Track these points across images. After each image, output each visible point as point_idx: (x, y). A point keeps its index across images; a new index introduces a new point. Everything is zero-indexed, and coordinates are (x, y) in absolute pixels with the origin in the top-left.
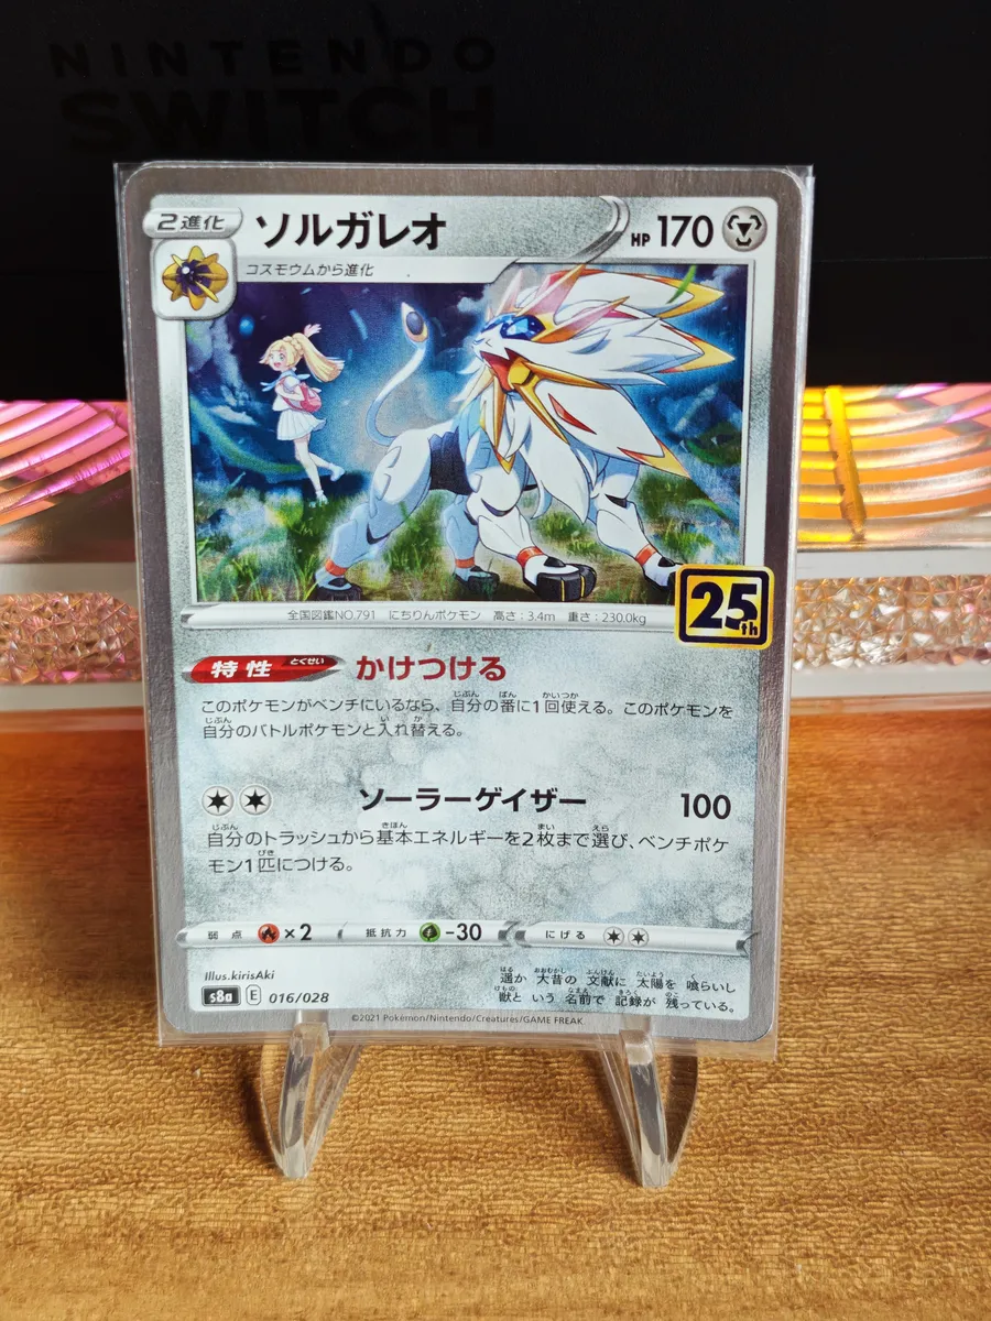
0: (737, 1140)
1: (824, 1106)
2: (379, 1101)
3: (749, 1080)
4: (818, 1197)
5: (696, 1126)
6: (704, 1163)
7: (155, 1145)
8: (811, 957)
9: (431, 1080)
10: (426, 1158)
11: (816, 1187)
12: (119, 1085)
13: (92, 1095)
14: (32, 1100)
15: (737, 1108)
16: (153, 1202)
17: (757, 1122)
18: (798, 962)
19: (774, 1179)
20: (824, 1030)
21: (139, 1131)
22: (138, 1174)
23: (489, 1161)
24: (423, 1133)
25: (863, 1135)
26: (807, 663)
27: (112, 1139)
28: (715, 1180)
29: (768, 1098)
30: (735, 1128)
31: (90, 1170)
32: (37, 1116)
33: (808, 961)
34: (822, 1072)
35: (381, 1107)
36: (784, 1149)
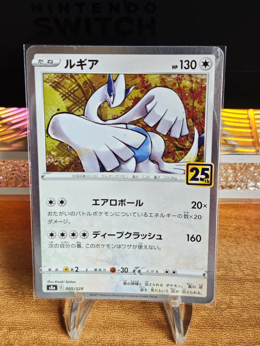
0: (217, 325)
1: (243, 316)
3: (221, 308)
4: (241, 343)
5: (205, 320)
6: (208, 331)
7: (49, 318)
8: (241, 273)
9: (129, 303)
10: (126, 326)
11: (240, 339)
13: (32, 303)
14: (15, 304)
15: (217, 316)
16: (47, 334)
17: (223, 320)
18: (237, 274)
19: (228, 337)
20: (244, 294)
21: (45, 314)
22: (44, 326)
23: (145, 327)
25: (255, 325)
26: (241, 188)
27: (37, 316)
28: (211, 336)
29: (227, 313)
30: (217, 321)
31: (30, 325)
32: (16, 308)
33: (239, 274)
34: (243, 307)
35: (114, 311)
36: (231, 328)
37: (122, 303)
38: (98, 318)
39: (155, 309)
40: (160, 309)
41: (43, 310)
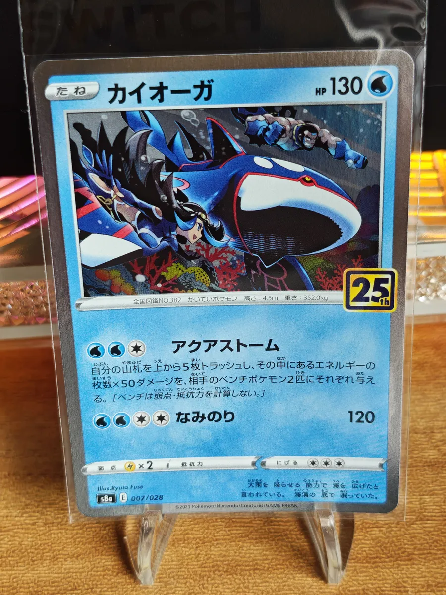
0: (403, 553)
2: (214, 539)
5: (380, 547)
6: (387, 566)
7: (101, 567)
8: (433, 451)
10: (241, 569)
12: (79, 535)
13: (65, 541)
14: (34, 544)
15: (401, 535)
17: (412, 543)
18: (427, 454)
19: (424, 574)
21: (91, 560)
22: (93, 584)
23: (274, 570)
24: (238, 556)
26: (427, 297)
27: (78, 565)
28: (393, 576)
29: (416, 529)
30: (401, 546)
31: (67, 583)
32: (37, 554)
33: (432, 454)
35: (216, 542)
36: (427, 557)
37: (227, 527)
38: (187, 560)
39: (288, 532)
40: (298, 532)
41: (87, 552)
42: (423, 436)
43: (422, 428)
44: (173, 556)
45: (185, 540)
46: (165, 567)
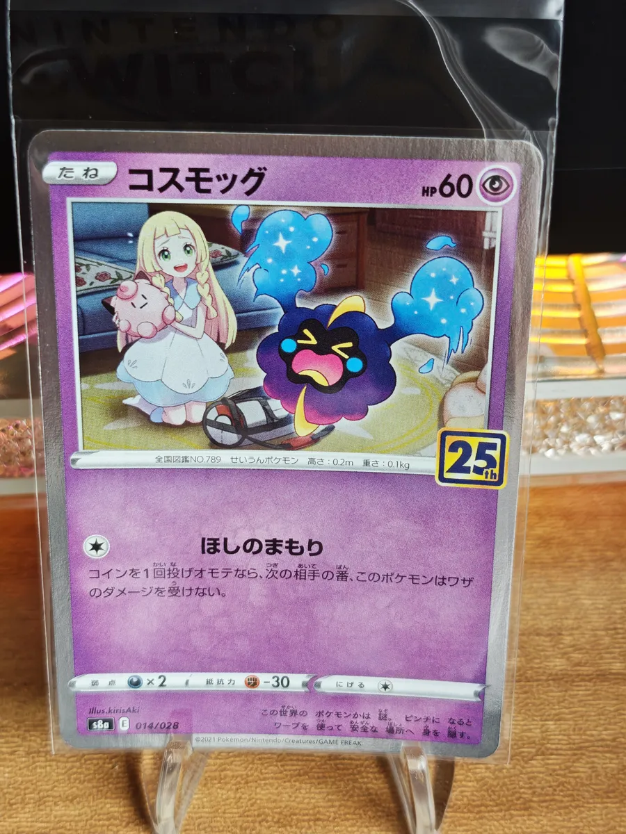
0: (518, 799)
1: (577, 772)
2: (262, 777)
3: (523, 754)
5: (487, 790)
6: (495, 818)
7: (104, 814)
8: (561, 660)
9: (298, 760)
10: (297, 819)
12: (75, 770)
13: (56, 778)
14: (12, 782)
15: (516, 775)
17: (530, 785)
18: (552, 664)
19: (545, 828)
20: (573, 715)
21: (91, 804)
23: (342, 820)
24: (294, 801)
25: (605, 793)
27: (73, 811)
28: (503, 830)
29: (536, 767)
30: (515, 790)
32: (17, 795)
33: (558, 664)
34: (574, 747)
35: (263, 782)
36: (550, 805)
37: (280, 761)
38: (224, 805)
39: (363, 769)
40: (376, 770)
41: (85, 793)
42: (547, 639)
43: (546, 628)
44: (205, 799)
45: (221, 779)
46: (193, 815)
